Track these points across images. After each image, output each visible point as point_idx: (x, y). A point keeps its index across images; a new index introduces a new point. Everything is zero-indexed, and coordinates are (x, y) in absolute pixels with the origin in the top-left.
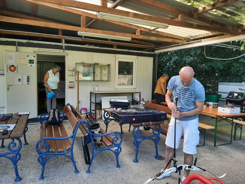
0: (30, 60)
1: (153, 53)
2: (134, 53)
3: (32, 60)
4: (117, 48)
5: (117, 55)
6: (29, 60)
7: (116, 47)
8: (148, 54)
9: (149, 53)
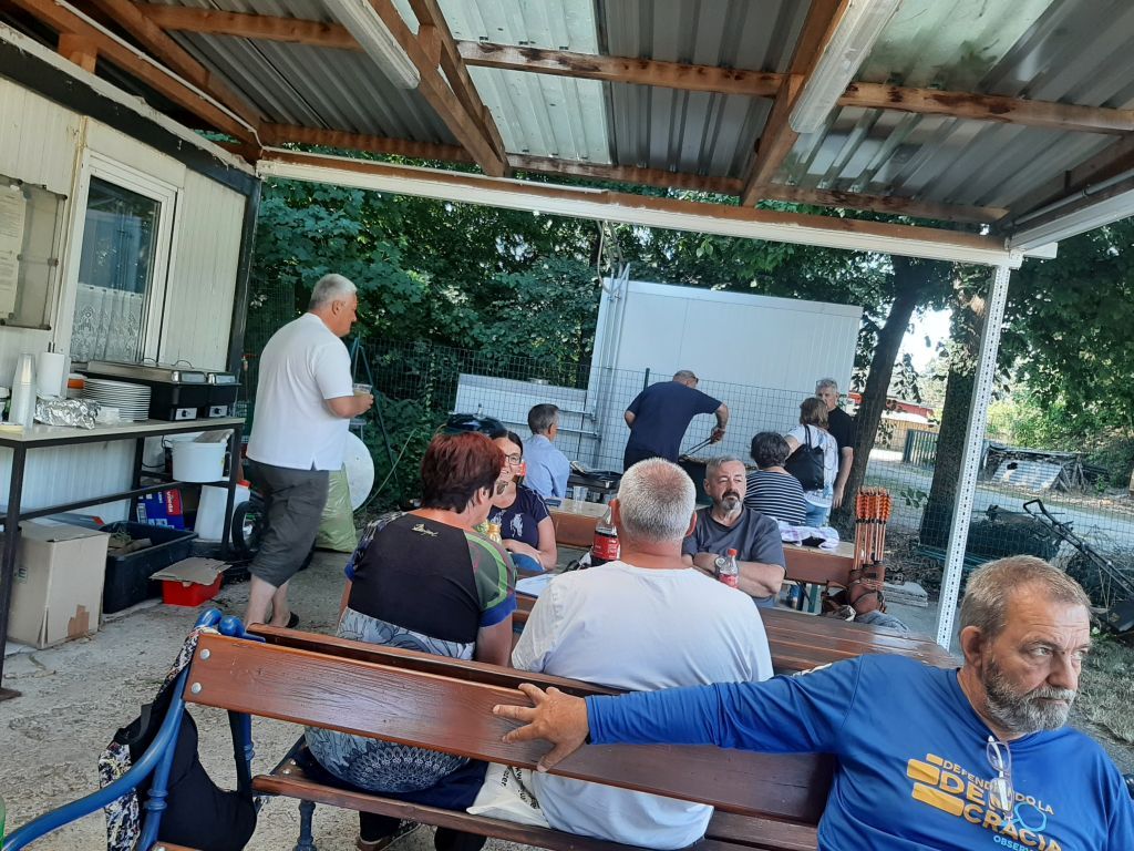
1: (248, 168)
2: (175, 138)
4: (99, 72)
5: (92, 122)
7: (91, 62)
8: (231, 166)
9: (234, 161)
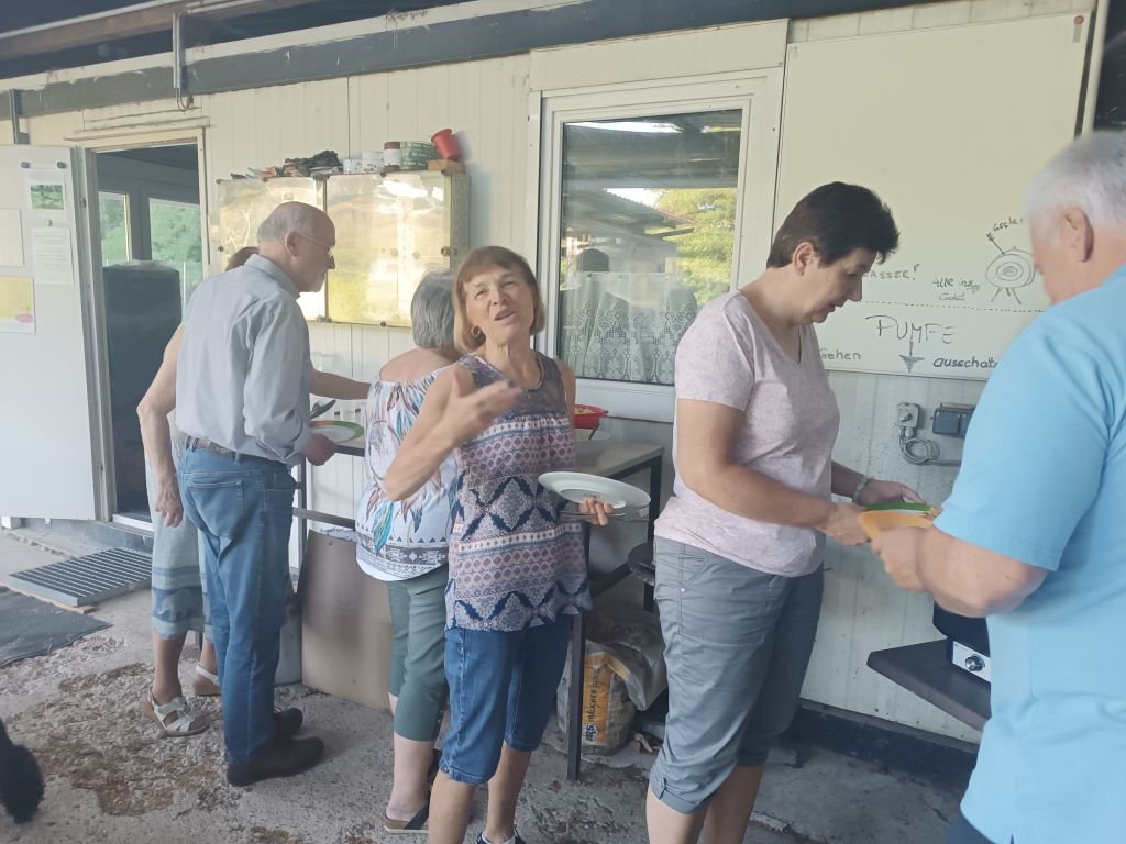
0: (42, 186)
3: (49, 189)
5: (536, 56)
6: (33, 189)
